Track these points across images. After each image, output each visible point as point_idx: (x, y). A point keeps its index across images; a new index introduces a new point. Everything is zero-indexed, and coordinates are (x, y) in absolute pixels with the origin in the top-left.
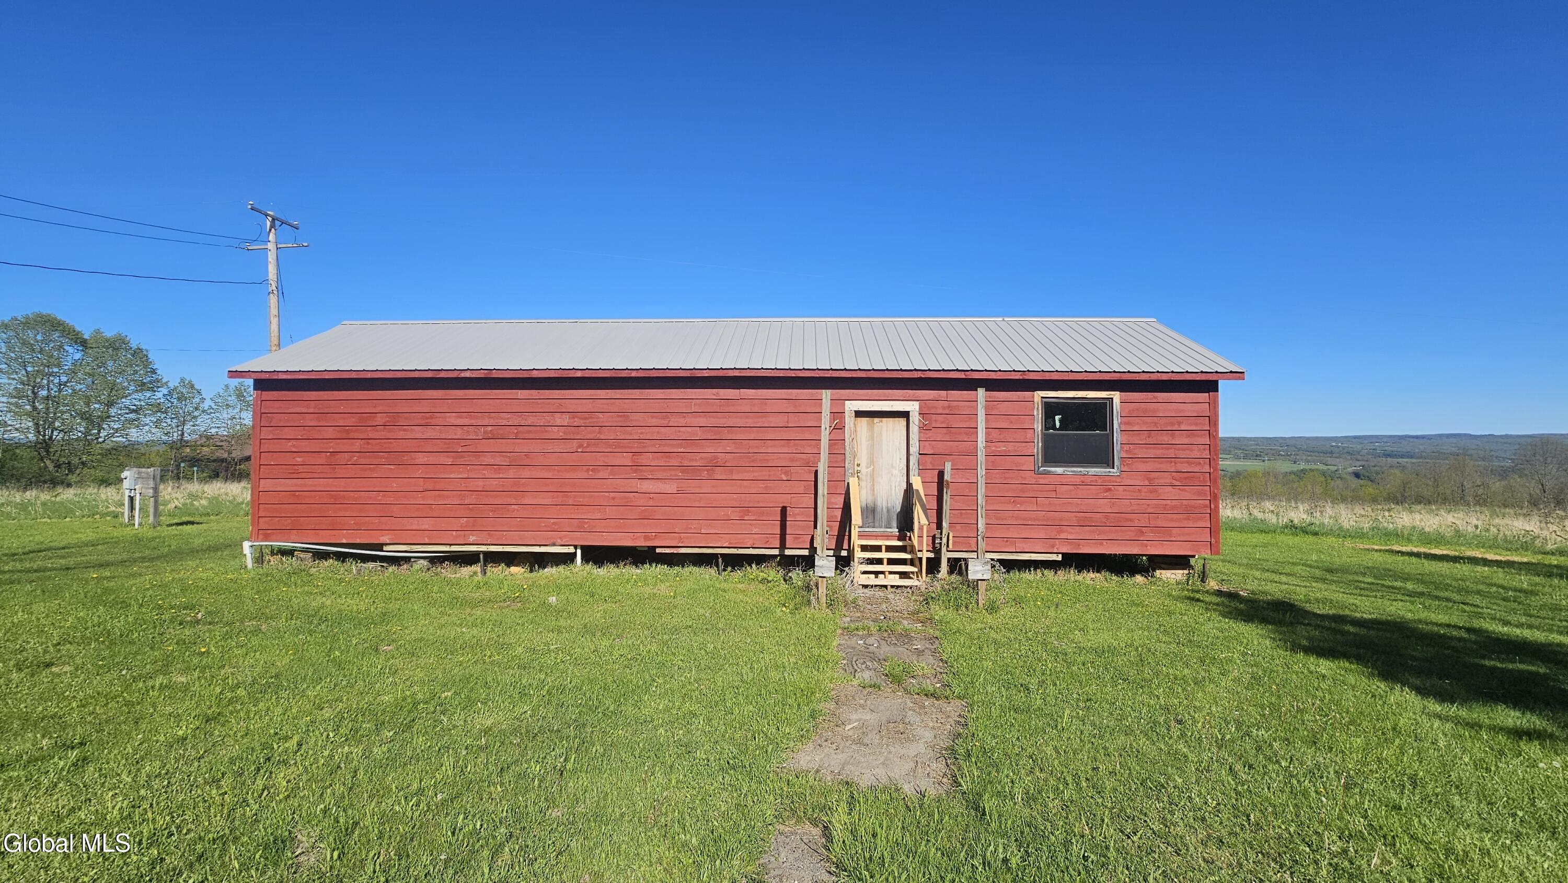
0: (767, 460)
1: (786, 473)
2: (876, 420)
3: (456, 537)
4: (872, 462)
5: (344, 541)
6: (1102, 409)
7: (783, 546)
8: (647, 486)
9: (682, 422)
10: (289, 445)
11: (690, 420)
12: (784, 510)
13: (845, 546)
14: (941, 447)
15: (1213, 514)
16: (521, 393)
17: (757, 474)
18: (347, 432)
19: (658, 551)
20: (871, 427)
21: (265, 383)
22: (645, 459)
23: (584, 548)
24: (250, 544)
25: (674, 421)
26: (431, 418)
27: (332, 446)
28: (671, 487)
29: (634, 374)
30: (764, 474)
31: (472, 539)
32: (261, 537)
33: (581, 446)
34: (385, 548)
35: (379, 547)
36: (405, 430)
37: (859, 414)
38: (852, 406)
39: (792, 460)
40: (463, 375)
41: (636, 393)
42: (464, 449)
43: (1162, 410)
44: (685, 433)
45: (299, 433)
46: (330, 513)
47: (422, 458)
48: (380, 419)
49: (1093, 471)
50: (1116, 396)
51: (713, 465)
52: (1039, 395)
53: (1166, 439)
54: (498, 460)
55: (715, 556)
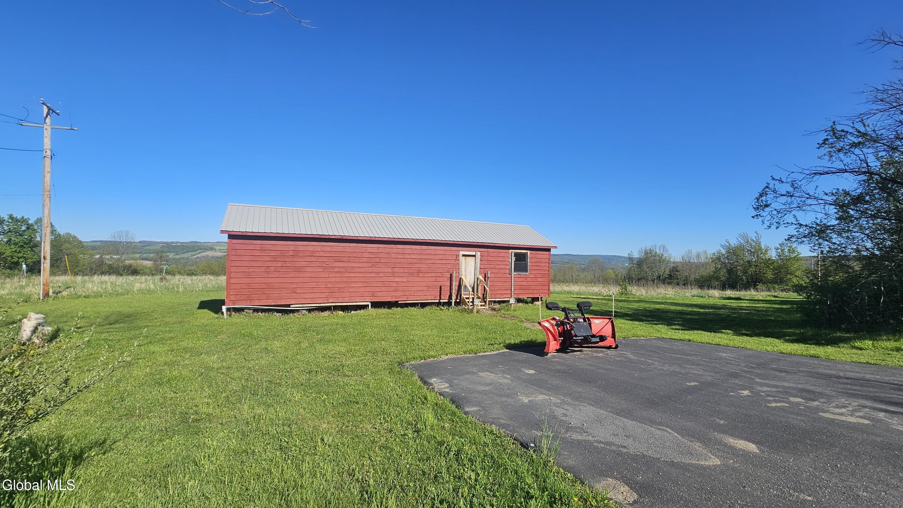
0: (436, 270)
1: (442, 275)
2: (467, 257)
3: (324, 300)
4: (465, 271)
5: (273, 304)
6: (524, 256)
7: (440, 299)
8: (397, 279)
9: (409, 257)
10: (246, 264)
11: (412, 256)
12: (441, 287)
13: (459, 298)
14: (486, 266)
15: (549, 290)
16: (352, 245)
17: (433, 275)
18: (275, 258)
19: (399, 302)
20: (465, 259)
21: (232, 236)
22: (396, 270)
23: (372, 303)
24: (226, 307)
25: (406, 256)
26: (314, 253)
27: (268, 264)
28: (405, 280)
29: (396, 240)
30: (435, 275)
31: (330, 301)
32: (231, 304)
33: (373, 265)
34: (291, 306)
35: (289, 306)
36: (302, 258)
37: (464, 255)
38: (462, 253)
39: (443, 270)
40: (331, 237)
41: (393, 246)
42: (327, 266)
43: (539, 256)
44: (410, 261)
45: (251, 258)
46: (267, 292)
47: (309, 269)
48: (291, 253)
49: (523, 273)
50: (529, 252)
51: (419, 272)
52: (511, 251)
53: (539, 264)
54: (342, 270)
55: (418, 303)
